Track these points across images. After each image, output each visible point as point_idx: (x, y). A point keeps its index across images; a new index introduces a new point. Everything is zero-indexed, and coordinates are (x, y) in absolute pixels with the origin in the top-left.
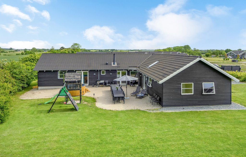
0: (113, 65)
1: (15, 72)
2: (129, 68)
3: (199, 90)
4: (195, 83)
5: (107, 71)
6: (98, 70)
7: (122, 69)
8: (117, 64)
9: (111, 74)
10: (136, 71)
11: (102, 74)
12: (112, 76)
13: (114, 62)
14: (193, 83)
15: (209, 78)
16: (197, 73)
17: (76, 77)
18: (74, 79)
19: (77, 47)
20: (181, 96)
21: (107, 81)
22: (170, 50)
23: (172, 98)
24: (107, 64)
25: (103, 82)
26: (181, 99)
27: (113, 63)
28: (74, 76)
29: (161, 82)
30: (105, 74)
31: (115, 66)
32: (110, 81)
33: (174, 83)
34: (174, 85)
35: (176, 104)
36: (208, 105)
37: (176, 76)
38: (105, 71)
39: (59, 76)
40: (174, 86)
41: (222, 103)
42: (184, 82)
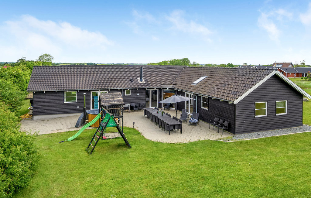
0: (140, 82)
1: (5, 95)
2: (162, 85)
3: (272, 110)
4: (268, 102)
5: (134, 90)
6: (122, 89)
7: (153, 87)
8: (145, 81)
9: (138, 94)
10: (173, 89)
11: (126, 95)
12: (140, 97)
13: (141, 78)
14: (266, 102)
15: (282, 96)
16: (271, 89)
17: (116, 99)
18: (115, 102)
19: (47, 58)
20: (255, 119)
21: (134, 105)
22: (167, 63)
23: (246, 121)
24: (131, 80)
25: (129, 106)
26: (255, 122)
27: (139, 79)
28: (113, 98)
29: (236, 102)
30: (130, 95)
31: (143, 83)
32: (137, 104)
33: (247, 103)
34: (247, 105)
35: (250, 130)
36: (281, 128)
37: (251, 94)
38: (130, 90)
39: (66, 99)
40: (247, 107)
41: (294, 125)
42: (258, 101)
